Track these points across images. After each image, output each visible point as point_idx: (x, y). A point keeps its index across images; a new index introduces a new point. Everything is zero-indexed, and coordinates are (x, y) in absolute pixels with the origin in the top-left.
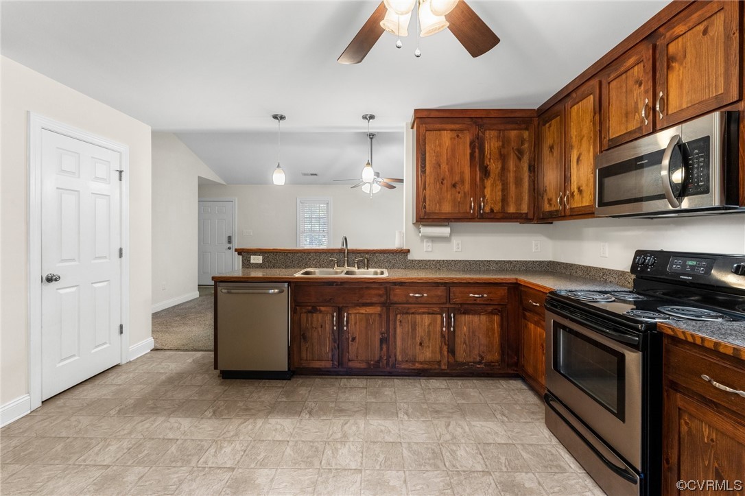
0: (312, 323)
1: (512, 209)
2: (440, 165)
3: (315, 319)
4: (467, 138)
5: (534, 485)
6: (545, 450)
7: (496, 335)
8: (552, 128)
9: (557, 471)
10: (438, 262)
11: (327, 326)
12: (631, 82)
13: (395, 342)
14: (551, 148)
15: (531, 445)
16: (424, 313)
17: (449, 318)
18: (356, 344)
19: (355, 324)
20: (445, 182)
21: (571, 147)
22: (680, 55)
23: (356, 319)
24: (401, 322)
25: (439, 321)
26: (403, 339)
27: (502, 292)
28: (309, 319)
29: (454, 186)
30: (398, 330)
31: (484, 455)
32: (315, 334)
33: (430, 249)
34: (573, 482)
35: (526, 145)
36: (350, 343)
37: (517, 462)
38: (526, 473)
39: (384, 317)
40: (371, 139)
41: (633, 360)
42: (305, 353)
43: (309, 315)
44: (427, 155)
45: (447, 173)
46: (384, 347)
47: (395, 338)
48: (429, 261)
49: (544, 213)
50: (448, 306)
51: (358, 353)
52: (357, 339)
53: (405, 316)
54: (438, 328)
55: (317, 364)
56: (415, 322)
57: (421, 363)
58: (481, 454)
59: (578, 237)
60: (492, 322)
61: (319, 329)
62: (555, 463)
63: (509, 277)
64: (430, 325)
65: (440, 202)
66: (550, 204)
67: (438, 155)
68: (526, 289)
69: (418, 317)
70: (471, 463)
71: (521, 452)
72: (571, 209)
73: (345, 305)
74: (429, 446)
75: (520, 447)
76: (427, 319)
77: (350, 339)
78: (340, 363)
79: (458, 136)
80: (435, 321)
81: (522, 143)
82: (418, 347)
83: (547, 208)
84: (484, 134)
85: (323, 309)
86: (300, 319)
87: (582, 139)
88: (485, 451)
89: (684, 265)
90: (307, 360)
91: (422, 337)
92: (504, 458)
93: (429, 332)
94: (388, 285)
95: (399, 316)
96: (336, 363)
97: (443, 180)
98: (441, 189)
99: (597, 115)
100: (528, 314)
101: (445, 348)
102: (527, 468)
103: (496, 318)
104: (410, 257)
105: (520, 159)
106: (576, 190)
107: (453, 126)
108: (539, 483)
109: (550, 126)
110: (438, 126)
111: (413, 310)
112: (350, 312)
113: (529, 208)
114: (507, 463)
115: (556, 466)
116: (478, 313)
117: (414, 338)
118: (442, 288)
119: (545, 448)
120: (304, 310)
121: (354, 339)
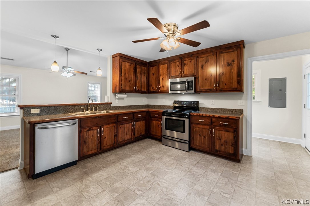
0: (88, 136)
1: (143, 90)
2: (126, 74)
3: (90, 134)
4: (133, 66)
5: (120, 185)
6: (121, 172)
7: (144, 127)
8: (154, 69)
9: (126, 177)
10: (121, 106)
11: (95, 135)
12: (176, 65)
13: (119, 135)
14: (153, 74)
15: (116, 173)
16: (127, 123)
17: (134, 124)
18: (106, 140)
19: (106, 132)
20: (127, 80)
21: (160, 75)
22: (186, 64)
23: (106, 130)
24: (121, 128)
25: (131, 125)
26: (121, 134)
27: (145, 114)
28: (87, 134)
29: (129, 81)
30: (120, 131)
31: (101, 185)
32: (90, 140)
33: (118, 102)
34: (130, 178)
35: (146, 72)
36: (104, 140)
37: (113, 181)
38: (117, 183)
39: (116, 127)
40: (67, 51)
41: (187, 121)
42: (85, 149)
43: (87, 132)
44: (122, 69)
45: (128, 77)
46: (116, 138)
47: (119, 134)
48: (118, 106)
49: (151, 91)
50: (133, 120)
51: (107, 142)
52: (107, 137)
53: (122, 125)
54: (131, 128)
55: (90, 153)
56: (125, 127)
57: (126, 140)
58: (99, 186)
59: (157, 98)
60: (143, 123)
61: (92, 137)
62: (124, 175)
63: (146, 109)
64: (129, 127)
65: (126, 86)
66: (153, 89)
67: (125, 70)
68: (151, 112)
69: (125, 125)
70: (97, 191)
71: (113, 177)
72: (160, 91)
73: (102, 125)
74: (76, 195)
75: (112, 176)
76: (128, 125)
77: (104, 138)
78: (101, 149)
79: (130, 65)
80: (130, 125)
81: (145, 71)
82: (126, 135)
83: (152, 90)
84: (137, 66)
85: (94, 128)
86: (83, 135)
87: (164, 74)
88: (101, 184)
89: (184, 103)
90: (86, 152)
91: (127, 131)
92: (108, 182)
93: (128, 129)
94: (117, 115)
95: (120, 126)
96: (99, 149)
97: (127, 79)
98: (126, 82)
99: (168, 70)
100: (152, 119)
101: (133, 133)
102: (117, 181)
103: (144, 121)
104: (112, 105)
105: (144, 75)
106: (162, 86)
107: (129, 62)
108: (122, 184)
109: (153, 68)
110: (125, 60)
111: (124, 123)
112: (104, 127)
113: (146, 89)
114: (110, 183)
115: (125, 176)
116: (140, 121)
117: (124, 133)
118: (132, 114)
119: (120, 172)
120: (85, 130)
121: (105, 138)
